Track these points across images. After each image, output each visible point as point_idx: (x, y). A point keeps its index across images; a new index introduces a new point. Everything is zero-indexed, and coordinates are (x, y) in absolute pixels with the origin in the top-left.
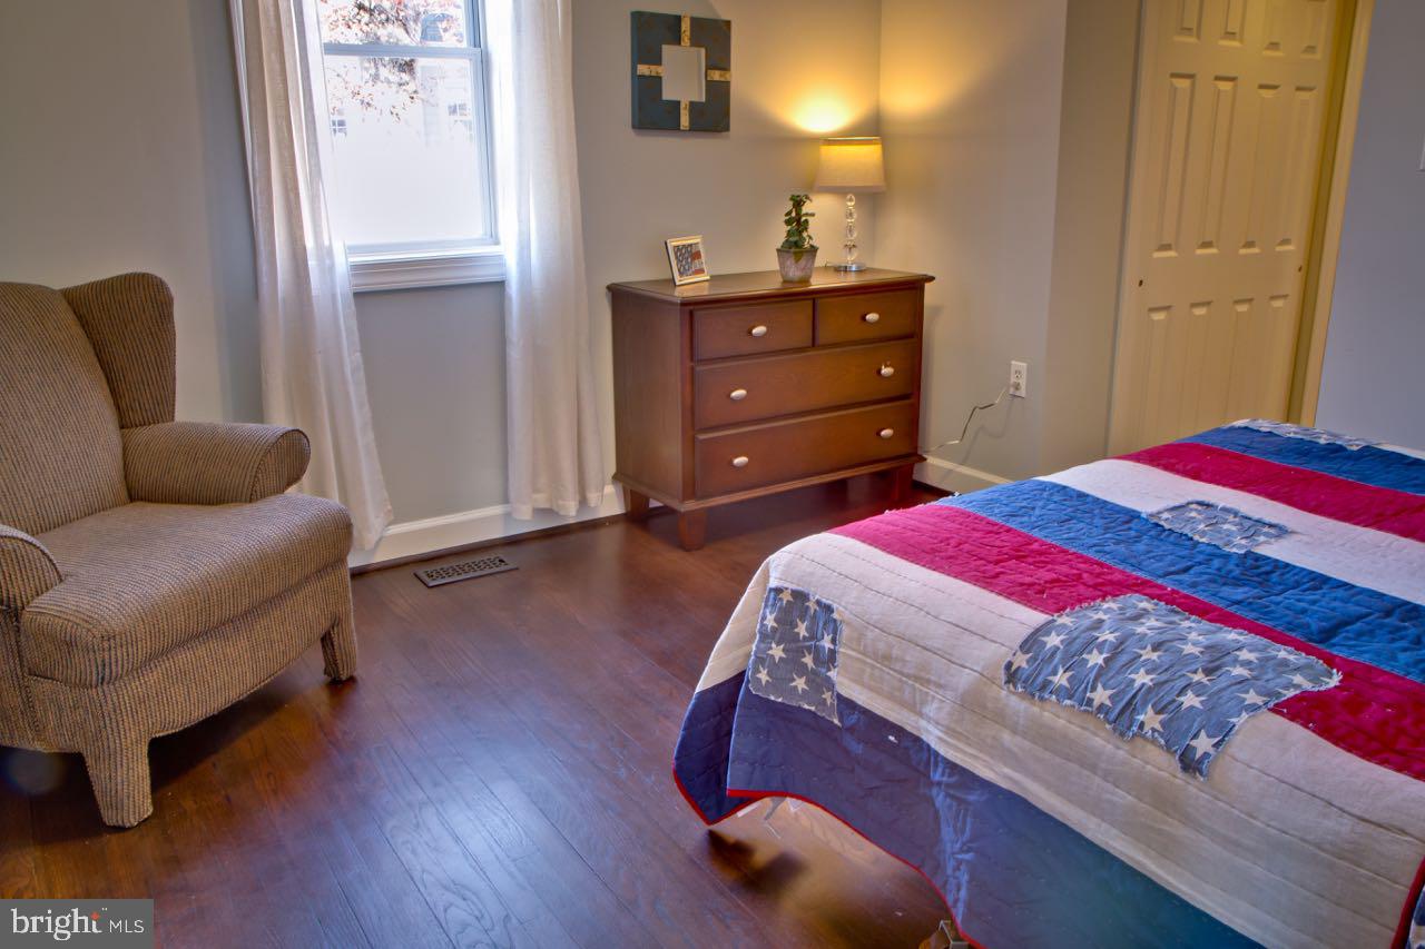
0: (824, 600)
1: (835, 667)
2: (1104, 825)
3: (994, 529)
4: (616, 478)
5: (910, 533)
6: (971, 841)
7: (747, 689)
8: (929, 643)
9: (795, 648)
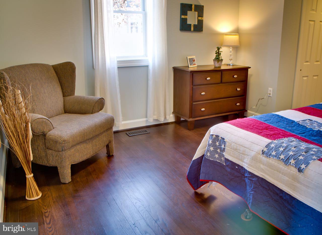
0: (222, 137)
1: (224, 152)
2: (282, 184)
3: (262, 123)
4: (173, 113)
5: (242, 123)
6: (253, 189)
7: (205, 157)
8: (246, 146)
9: (216, 148)
